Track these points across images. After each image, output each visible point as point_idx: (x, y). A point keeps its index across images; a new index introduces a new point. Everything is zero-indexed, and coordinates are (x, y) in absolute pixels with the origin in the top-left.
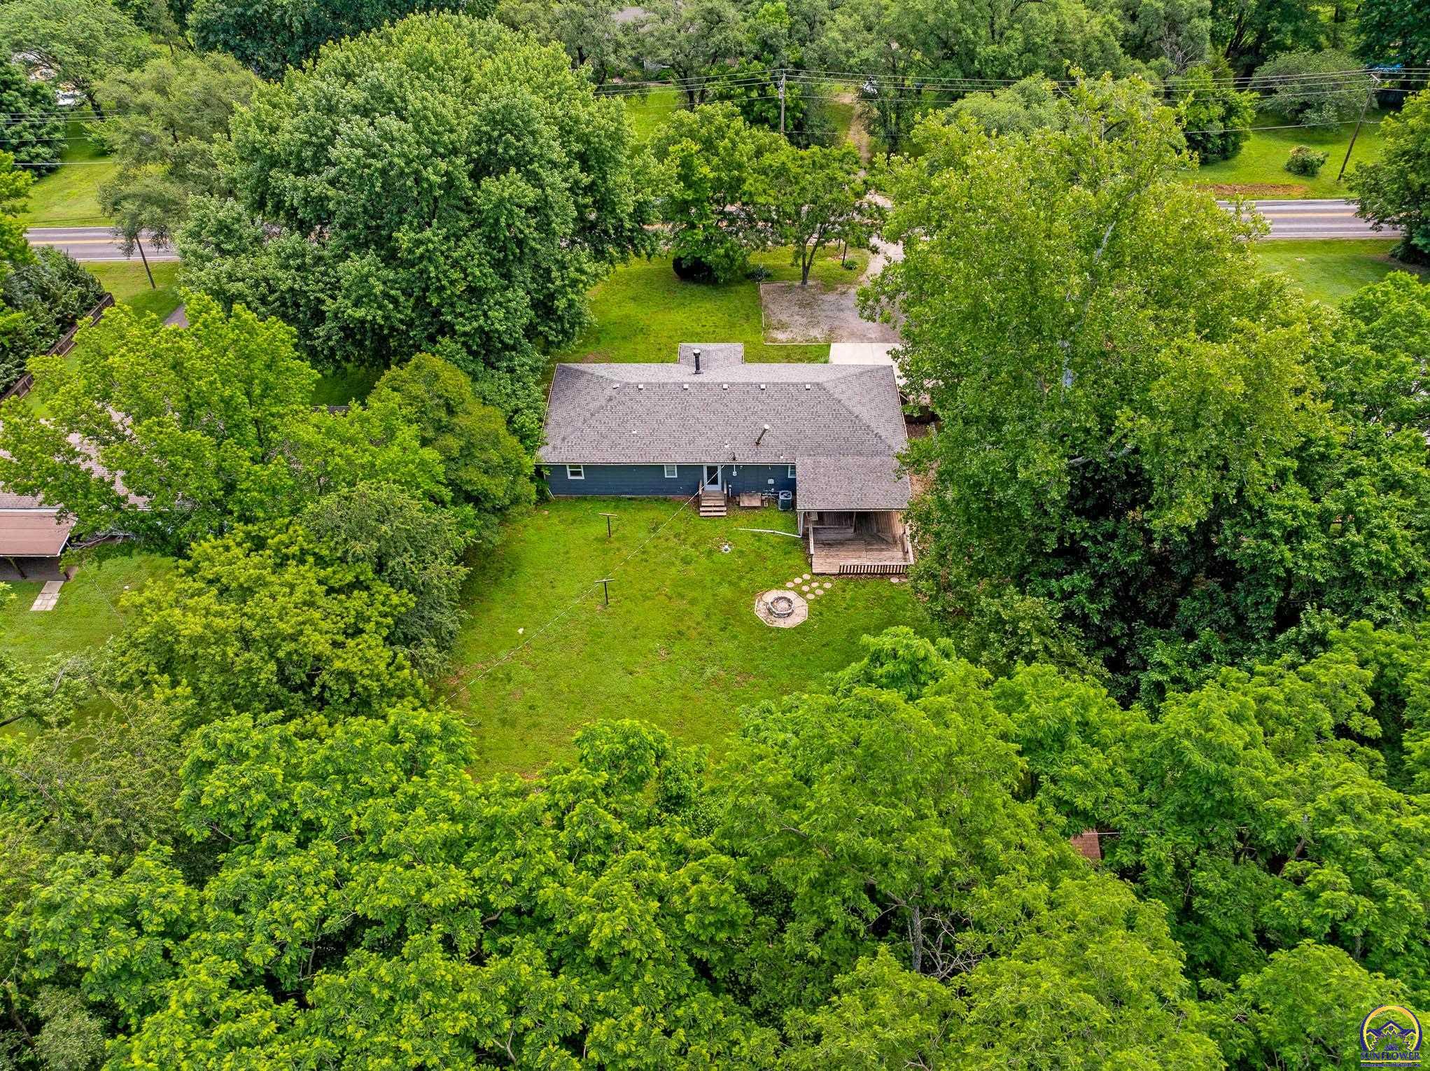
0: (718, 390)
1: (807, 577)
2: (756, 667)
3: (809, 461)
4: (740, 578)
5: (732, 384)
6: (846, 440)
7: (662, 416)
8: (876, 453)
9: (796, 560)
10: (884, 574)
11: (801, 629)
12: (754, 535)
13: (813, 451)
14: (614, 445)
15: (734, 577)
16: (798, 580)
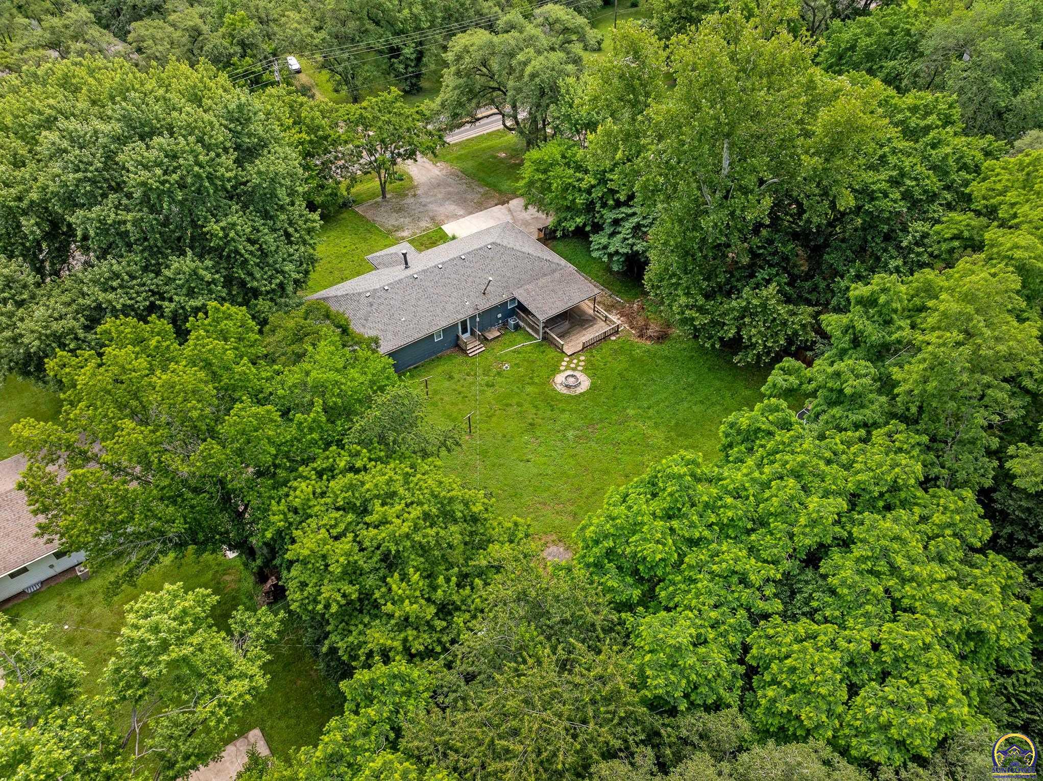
0: (437, 270)
1: (567, 359)
2: (592, 419)
3: (521, 291)
4: (531, 378)
5: (443, 263)
6: (532, 270)
7: (413, 302)
8: (554, 271)
9: (552, 353)
10: (605, 337)
11: (593, 388)
12: (514, 352)
13: (519, 284)
14: (395, 334)
15: (527, 380)
16: (564, 363)
